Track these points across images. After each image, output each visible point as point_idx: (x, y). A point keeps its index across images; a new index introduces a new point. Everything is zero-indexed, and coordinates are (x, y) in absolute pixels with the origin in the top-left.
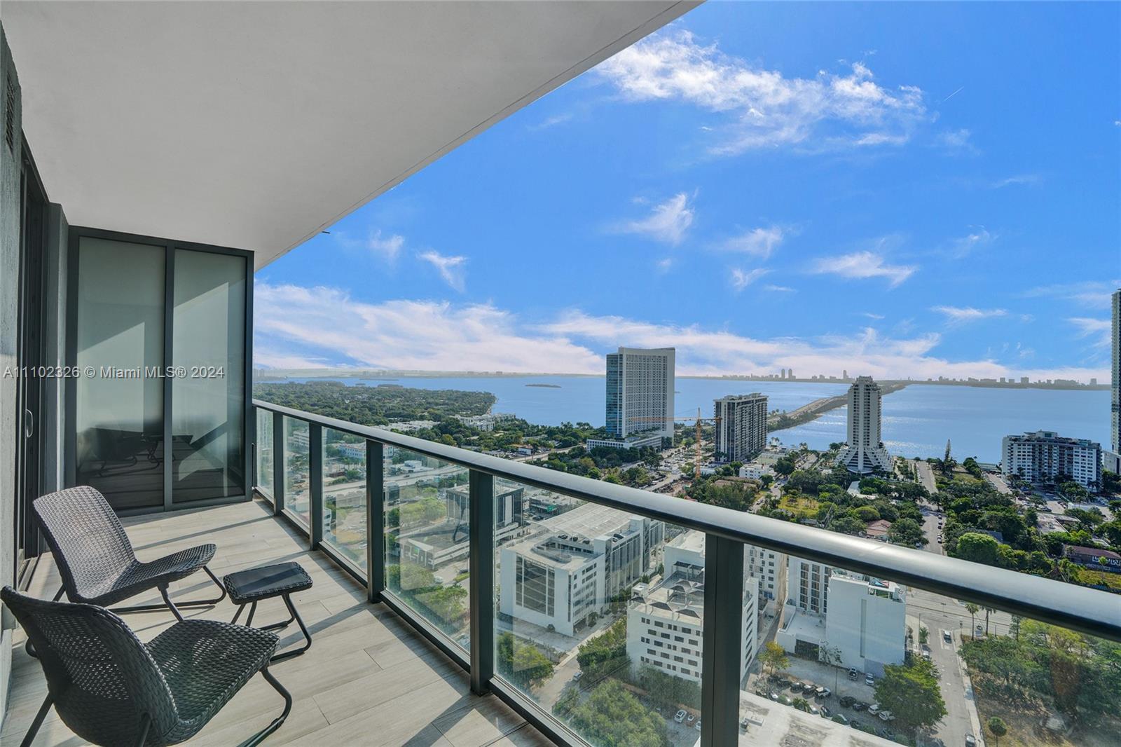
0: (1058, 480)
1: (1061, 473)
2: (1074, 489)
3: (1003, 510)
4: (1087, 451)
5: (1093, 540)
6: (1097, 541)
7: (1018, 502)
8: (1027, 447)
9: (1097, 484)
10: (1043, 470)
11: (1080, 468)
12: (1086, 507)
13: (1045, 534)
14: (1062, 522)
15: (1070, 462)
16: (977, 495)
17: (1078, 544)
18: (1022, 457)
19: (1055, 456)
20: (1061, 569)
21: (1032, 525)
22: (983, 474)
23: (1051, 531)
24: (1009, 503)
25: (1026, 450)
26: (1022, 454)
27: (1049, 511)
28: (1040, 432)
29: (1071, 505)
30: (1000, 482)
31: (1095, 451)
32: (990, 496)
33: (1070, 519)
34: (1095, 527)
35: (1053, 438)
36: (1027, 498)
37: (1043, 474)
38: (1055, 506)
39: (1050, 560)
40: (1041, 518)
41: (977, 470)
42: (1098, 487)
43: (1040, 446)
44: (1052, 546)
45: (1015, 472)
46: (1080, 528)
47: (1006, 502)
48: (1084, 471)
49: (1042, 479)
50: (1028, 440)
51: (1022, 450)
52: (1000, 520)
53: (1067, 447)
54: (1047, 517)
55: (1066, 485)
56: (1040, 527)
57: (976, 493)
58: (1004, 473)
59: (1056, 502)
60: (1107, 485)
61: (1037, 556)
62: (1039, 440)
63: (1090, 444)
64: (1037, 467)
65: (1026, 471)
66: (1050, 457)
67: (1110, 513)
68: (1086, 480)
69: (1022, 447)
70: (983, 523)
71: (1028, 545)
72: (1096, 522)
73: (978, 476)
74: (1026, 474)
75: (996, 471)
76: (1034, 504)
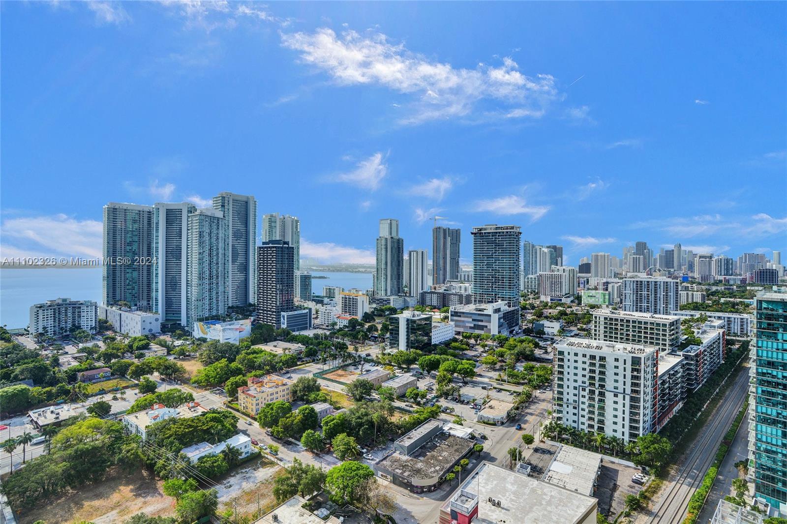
0: (72, 330)
1: (74, 325)
2: (82, 334)
3: (32, 362)
4: (89, 308)
5: (95, 364)
6: (97, 364)
7: (44, 353)
8: (49, 311)
9: (95, 328)
10: (61, 326)
11: (86, 320)
12: (90, 345)
13: (65, 370)
14: (75, 358)
15: (79, 317)
16: (9, 356)
17: (87, 369)
18: (45, 319)
19: (70, 314)
20: (77, 390)
21: (56, 366)
22: (13, 338)
23: (69, 366)
24: (38, 355)
25: (49, 314)
26: (46, 316)
27: (67, 353)
28: (59, 299)
29: (81, 345)
30: (28, 341)
31: (94, 307)
32: (21, 354)
33: (81, 355)
34: (95, 356)
35: (68, 302)
36: (51, 348)
37: (62, 329)
38: (71, 349)
39: (69, 387)
40: (62, 359)
41: (7, 335)
42: (96, 330)
43: (59, 309)
44: (70, 377)
45: (41, 331)
46: (87, 359)
47: (35, 355)
48: (87, 322)
49: (61, 332)
50: (50, 306)
51: (46, 314)
52: (30, 370)
53: (76, 307)
54: (65, 358)
55: (77, 333)
56: (61, 366)
57: (7, 354)
58: (32, 334)
59: (71, 346)
60: (101, 328)
61: (61, 387)
62: (58, 305)
63: (91, 303)
64: (57, 324)
65: (49, 328)
66: (66, 315)
67: (103, 344)
68: (89, 327)
69: (46, 311)
70: (16, 376)
71: (54, 382)
72: (96, 352)
73: (8, 340)
74: (49, 331)
75: (26, 332)
76: (56, 351)
